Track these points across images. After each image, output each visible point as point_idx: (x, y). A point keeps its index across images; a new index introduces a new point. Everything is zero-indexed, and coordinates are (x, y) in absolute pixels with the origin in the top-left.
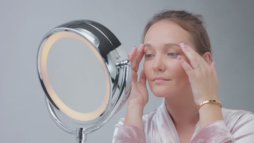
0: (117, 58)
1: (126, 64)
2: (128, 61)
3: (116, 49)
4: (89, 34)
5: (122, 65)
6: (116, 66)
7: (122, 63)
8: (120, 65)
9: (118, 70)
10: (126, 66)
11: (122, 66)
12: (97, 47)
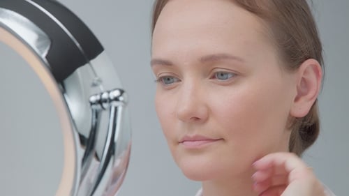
0: (94, 85)
1: (116, 99)
2: (122, 92)
3: (92, 62)
4: (22, 23)
5: (105, 101)
6: (92, 104)
7: (105, 96)
8: (100, 102)
9: (97, 114)
10: (115, 104)
11: (105, 105)
12: (44, 55)
